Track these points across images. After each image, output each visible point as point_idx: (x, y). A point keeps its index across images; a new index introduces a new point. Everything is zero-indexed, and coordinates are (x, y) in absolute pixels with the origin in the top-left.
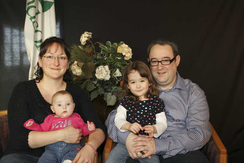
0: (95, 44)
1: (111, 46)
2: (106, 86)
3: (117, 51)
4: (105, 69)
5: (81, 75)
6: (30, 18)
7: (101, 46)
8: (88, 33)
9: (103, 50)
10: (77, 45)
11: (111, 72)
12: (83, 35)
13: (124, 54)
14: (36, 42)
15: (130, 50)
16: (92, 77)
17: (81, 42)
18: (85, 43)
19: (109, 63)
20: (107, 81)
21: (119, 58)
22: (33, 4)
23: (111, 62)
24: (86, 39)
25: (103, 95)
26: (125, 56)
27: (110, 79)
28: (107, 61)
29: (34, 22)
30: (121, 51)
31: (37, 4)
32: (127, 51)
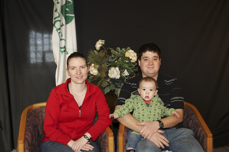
0: (107, 49)
1: (120, 51)
2: (117, 83)
3: (125, 55)
4: (116, 70)
5: (97, 75)
6: (56, 30)
7: (112, 51)
8: (102, 41)
9: (114, 55)
10: (93, 50)
11: (121, 73)
12: (98, 43)
13: (131, 58)
14: (61, 48)
15: (135, 54)
16: (106, 76)
17: (96, 48)
18: (100, 48)
19: (119, 65)
20: (117, 79)
21: (127, 61)
22: (59, 19)
23: (121, 64)
24: (100, 45)
25: (114, 90)
26: (131, 59)
27: (120, 78)
28: (118, 63)
29: (60, 33)
30: (129, 55)
31: (61, 18)
32: (133, 55)
